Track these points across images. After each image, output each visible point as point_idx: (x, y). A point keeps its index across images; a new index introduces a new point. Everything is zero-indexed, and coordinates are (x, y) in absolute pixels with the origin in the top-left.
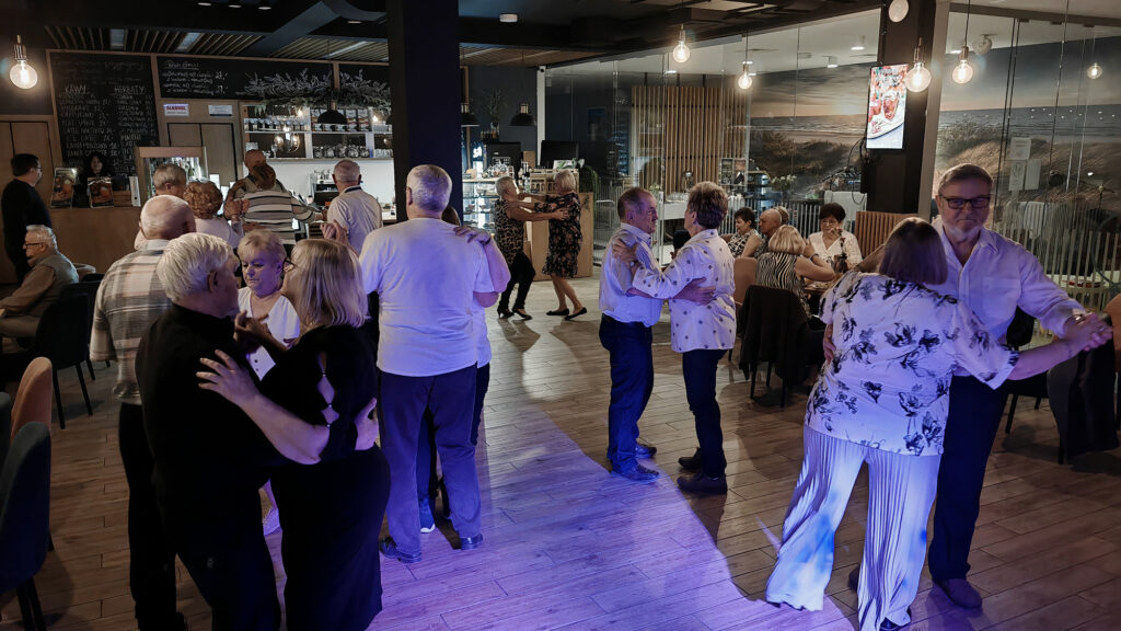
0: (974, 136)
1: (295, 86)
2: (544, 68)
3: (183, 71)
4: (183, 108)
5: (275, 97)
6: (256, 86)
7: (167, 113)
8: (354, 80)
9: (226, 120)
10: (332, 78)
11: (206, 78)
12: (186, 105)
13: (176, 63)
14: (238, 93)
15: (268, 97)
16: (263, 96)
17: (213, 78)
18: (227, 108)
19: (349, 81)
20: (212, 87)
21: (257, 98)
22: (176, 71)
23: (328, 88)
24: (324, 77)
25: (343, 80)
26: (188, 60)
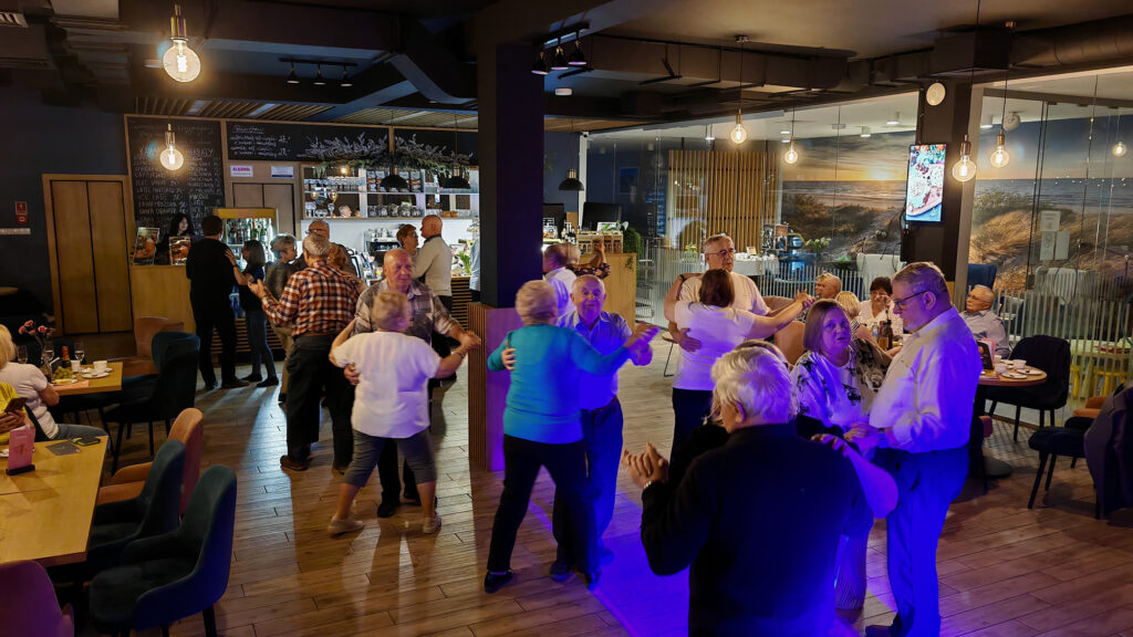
0: (1002, 204)
1: (352, 149)
2: (587, 133)
3: (250, 135)
4: (248, 169)
5: (333, 159)
6: (317, 149)
7: (233, 174)
8: (408, 143)
9: (287, 180)
10: (387, 142)
11: (270, 141)
12: (251, 168)
13: (244, 127)
14: (299, 156)
15: (327, 159)
16: (323, 158)
17: (277, 142)
18: (288, 169)
19: (403, 145)
20: (275, 150)
21: (317, 160)
22: (243, 135)
23: (383, 151)
24: (380, 141)
25: (398, 144)
26: (256, 125)
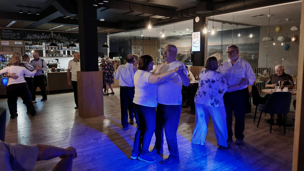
0: (214, 51)
1: (40, 37)
2: (109, 34)
3: (7, 32)
4: (7, 43)
5: (34, 40)
6: (29, 37)
7: (2, 44)
8: (57, 36)
9: (20, 46)
10: (51, 35)
11: (14, 34)
13: (5, 30)
14: (23, 39)
15: (32, 40)
16: (31, 40)
17: (16, 35)
18: (20, 43)
19: (56, 36)
20: (16, 37)
21: (29, 40)
22: (5, 32)
23: (50, 38)
24: (49, 35)
25: (54, 36)
26: (9, 30)
